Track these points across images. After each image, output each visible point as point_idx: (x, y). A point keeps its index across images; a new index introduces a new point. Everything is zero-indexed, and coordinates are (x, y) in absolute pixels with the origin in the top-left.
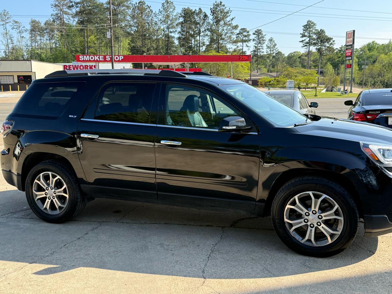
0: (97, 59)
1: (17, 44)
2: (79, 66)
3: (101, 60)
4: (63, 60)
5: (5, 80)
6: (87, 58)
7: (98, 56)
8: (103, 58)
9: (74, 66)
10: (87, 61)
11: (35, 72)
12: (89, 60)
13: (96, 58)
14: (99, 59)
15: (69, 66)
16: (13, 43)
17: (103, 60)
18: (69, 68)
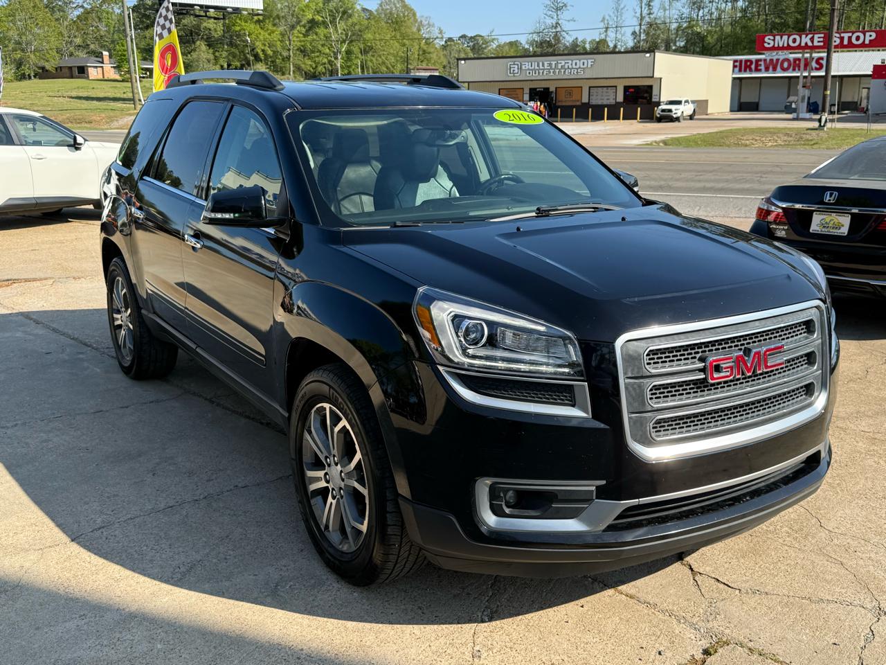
0: (806, 43)
1: (659, 14)
2: (780, 61)
3: (816, 44)
4: (750, 49)
5: (599, 97)
6: (781, 41)
7: (810, 36)
8: (822, 39)
9: (768, 60)
10: (783, 48)
11: (661, 79)
12: (786, 45)
13: (806, 40)
14: (812, 42)
15: (757, 61)
16: (652, 14)
17: (822, 44)
18: (757, 65)
